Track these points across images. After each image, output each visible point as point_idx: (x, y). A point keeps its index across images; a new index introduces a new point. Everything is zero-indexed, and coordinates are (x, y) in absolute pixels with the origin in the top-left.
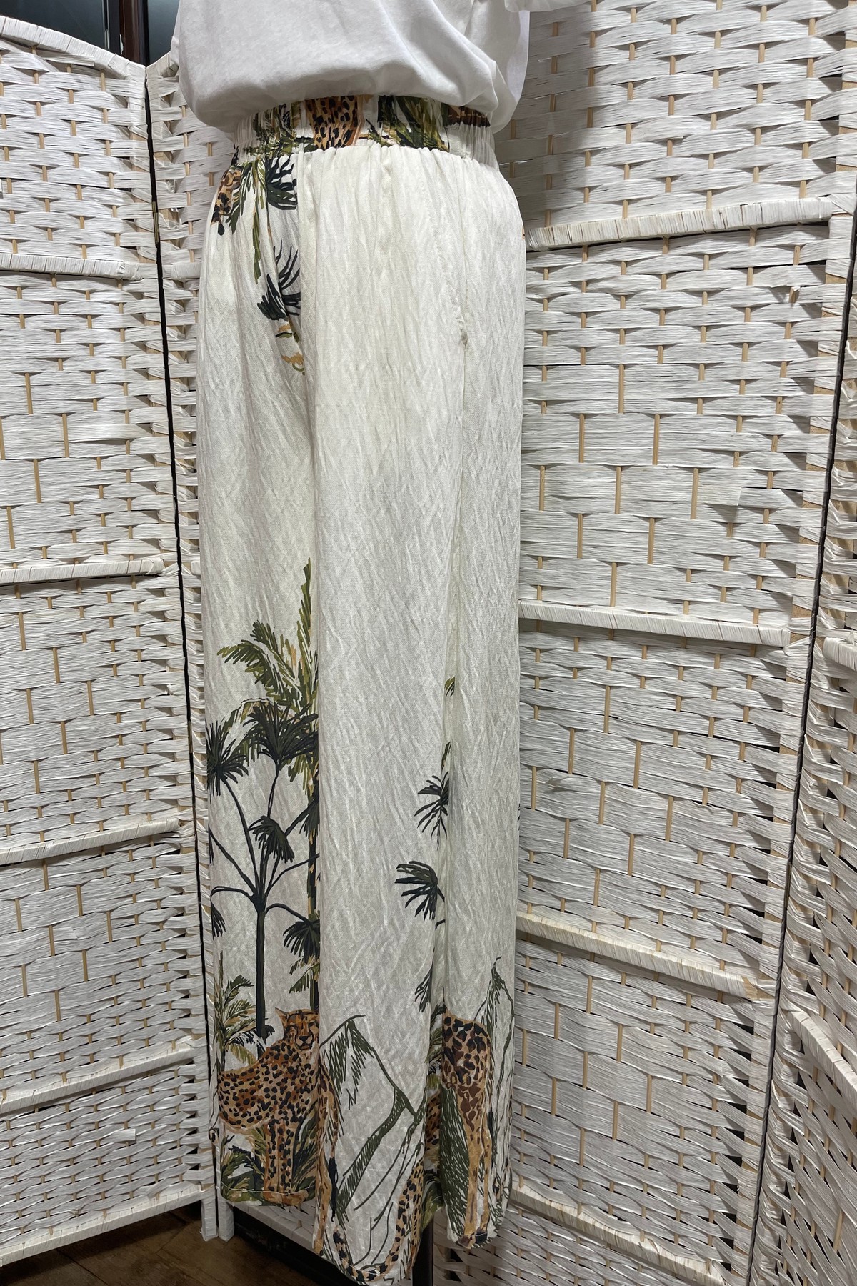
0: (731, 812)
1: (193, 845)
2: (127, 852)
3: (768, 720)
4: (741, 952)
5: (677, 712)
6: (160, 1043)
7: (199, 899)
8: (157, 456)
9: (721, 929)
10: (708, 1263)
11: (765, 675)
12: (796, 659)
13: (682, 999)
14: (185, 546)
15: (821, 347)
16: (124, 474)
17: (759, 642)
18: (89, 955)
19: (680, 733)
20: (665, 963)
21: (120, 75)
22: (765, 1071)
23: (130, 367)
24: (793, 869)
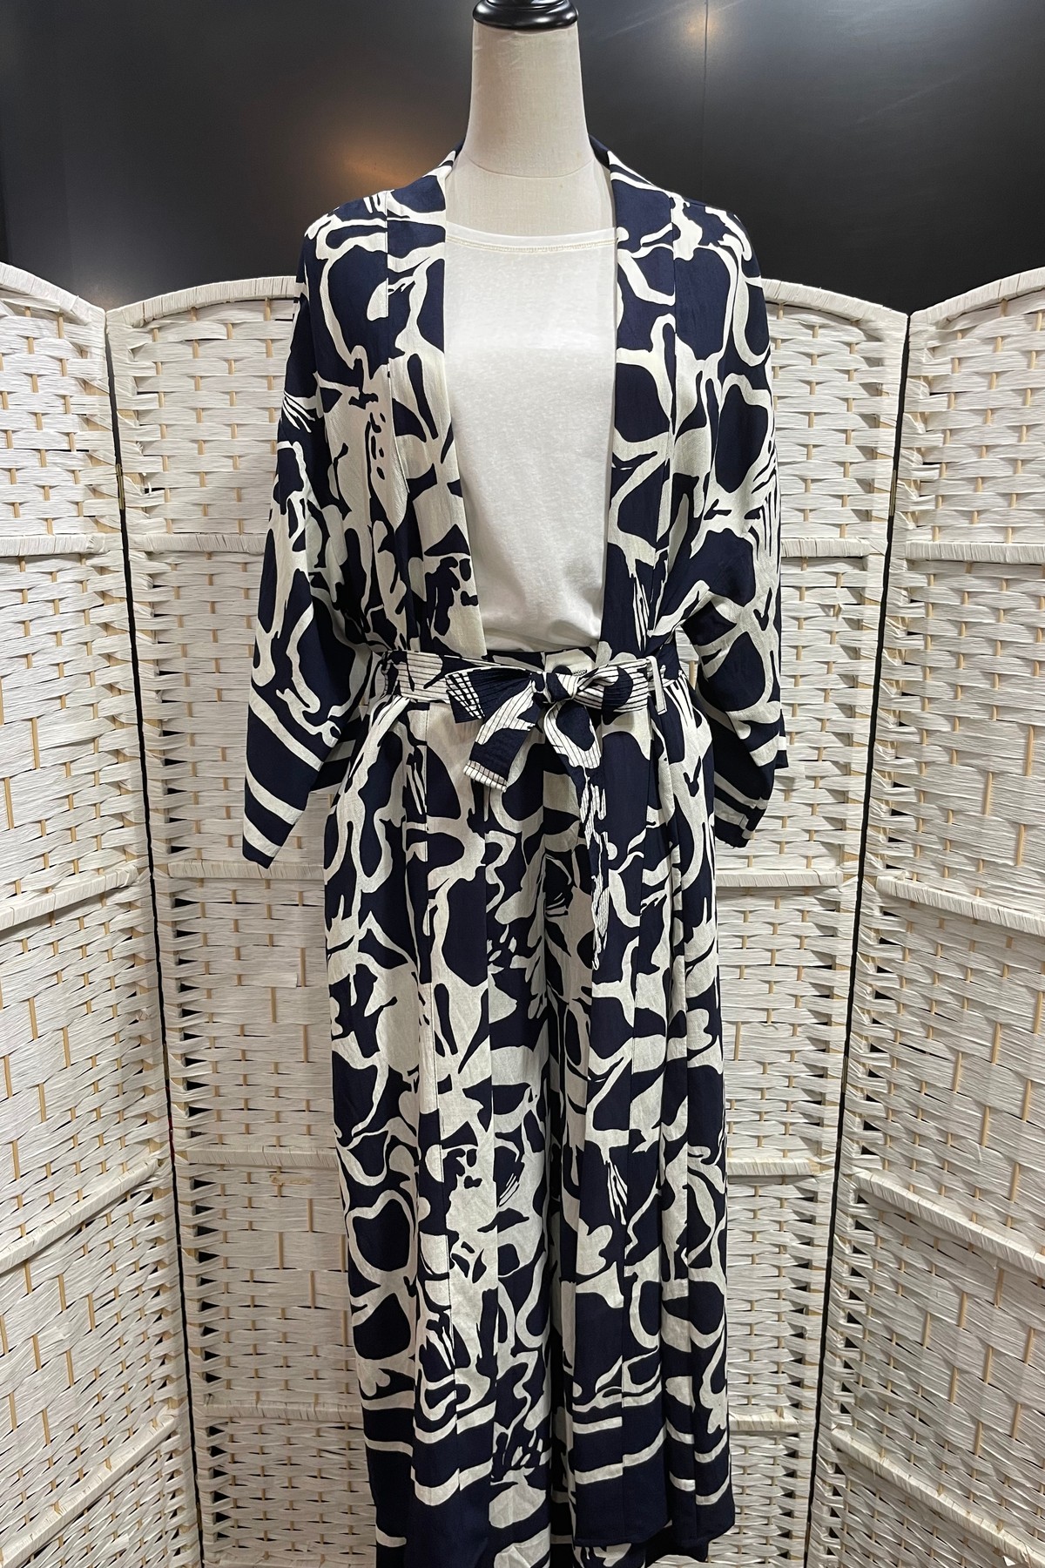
0: (793, 1025)
1: (172, 1184)
2: (106, 1215)
3: (825, 945)
4: (802, 1138)
5: (745, 950)
6: (143, 1426)
7: (179, 1242)
8: (127, 752)
9: (784, 1124)
10: (777, 1409)
11: (818, 909)
12: (848, 895)
13: (752, 1192)
14: (159, 848)
15: (863, 653)
16: (93, 776)
17: (818, 884)
18: (73, 1354)
19: (747, 966)
20: (741, 1165)
21: (81, 321)
22: (828, 1229)
23: (95, 652)
24: (850, 1060)
